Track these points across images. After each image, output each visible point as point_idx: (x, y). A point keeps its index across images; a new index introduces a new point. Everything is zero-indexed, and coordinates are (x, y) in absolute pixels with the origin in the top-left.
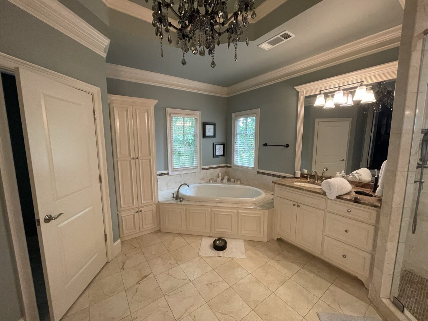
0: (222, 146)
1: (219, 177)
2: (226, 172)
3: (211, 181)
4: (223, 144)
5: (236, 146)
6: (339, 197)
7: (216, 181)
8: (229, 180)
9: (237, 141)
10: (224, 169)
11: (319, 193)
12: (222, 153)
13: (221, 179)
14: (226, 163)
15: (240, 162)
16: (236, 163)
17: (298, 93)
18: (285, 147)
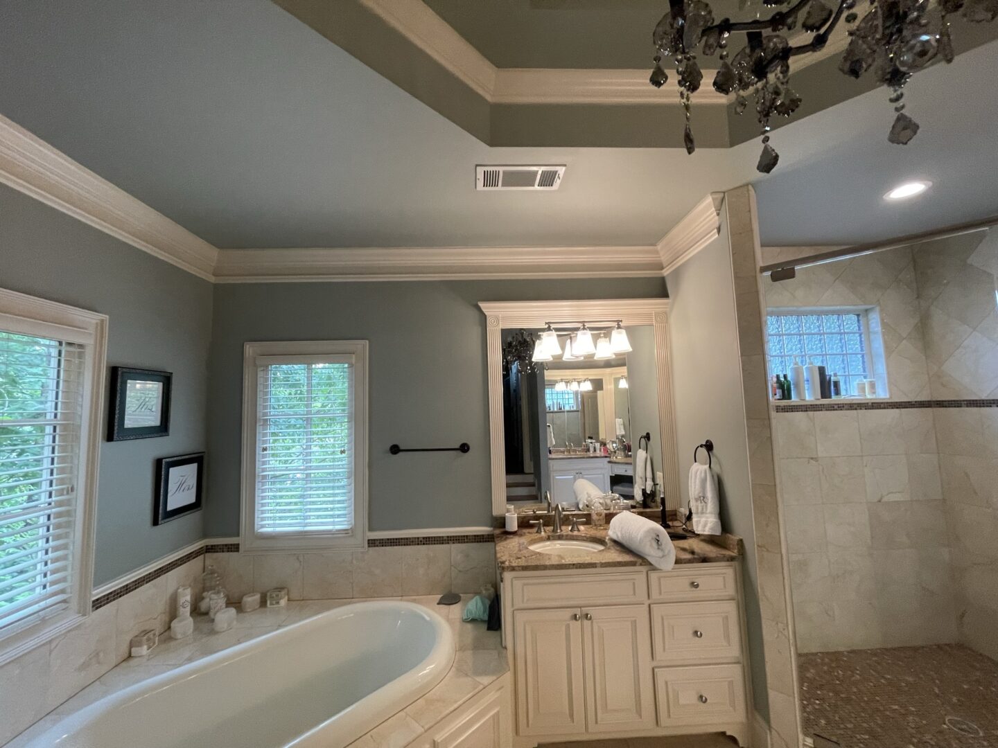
0: (194, 467)
4: (198, 460)
5: (265, 463)
9: (265, 441)
10: (197, 564)
12: (192, 498)
16: (266, 526)
17: (483, 318)
18: (459, 453)
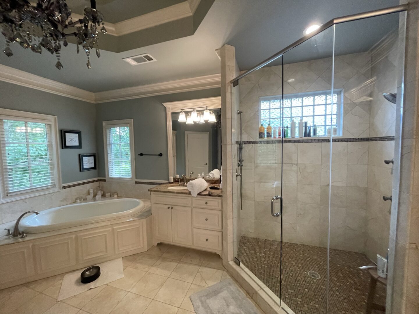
0: (93, 157)
1: (90, 194)
2: (99, 186)
3: (78, 201)
4: (94, 155)
5: (111, 157)
6: (199, 194)
7: (85, 200)
8: (103, 196)
9: (110, 151)
10: (97, 184)
11: (186, 193)
12: (93, 166)
13: (92, 196)
14: (99, 176)
15: (115, 173)
16: (111, 175)
17: (165, 108)
18: (159, 156)
